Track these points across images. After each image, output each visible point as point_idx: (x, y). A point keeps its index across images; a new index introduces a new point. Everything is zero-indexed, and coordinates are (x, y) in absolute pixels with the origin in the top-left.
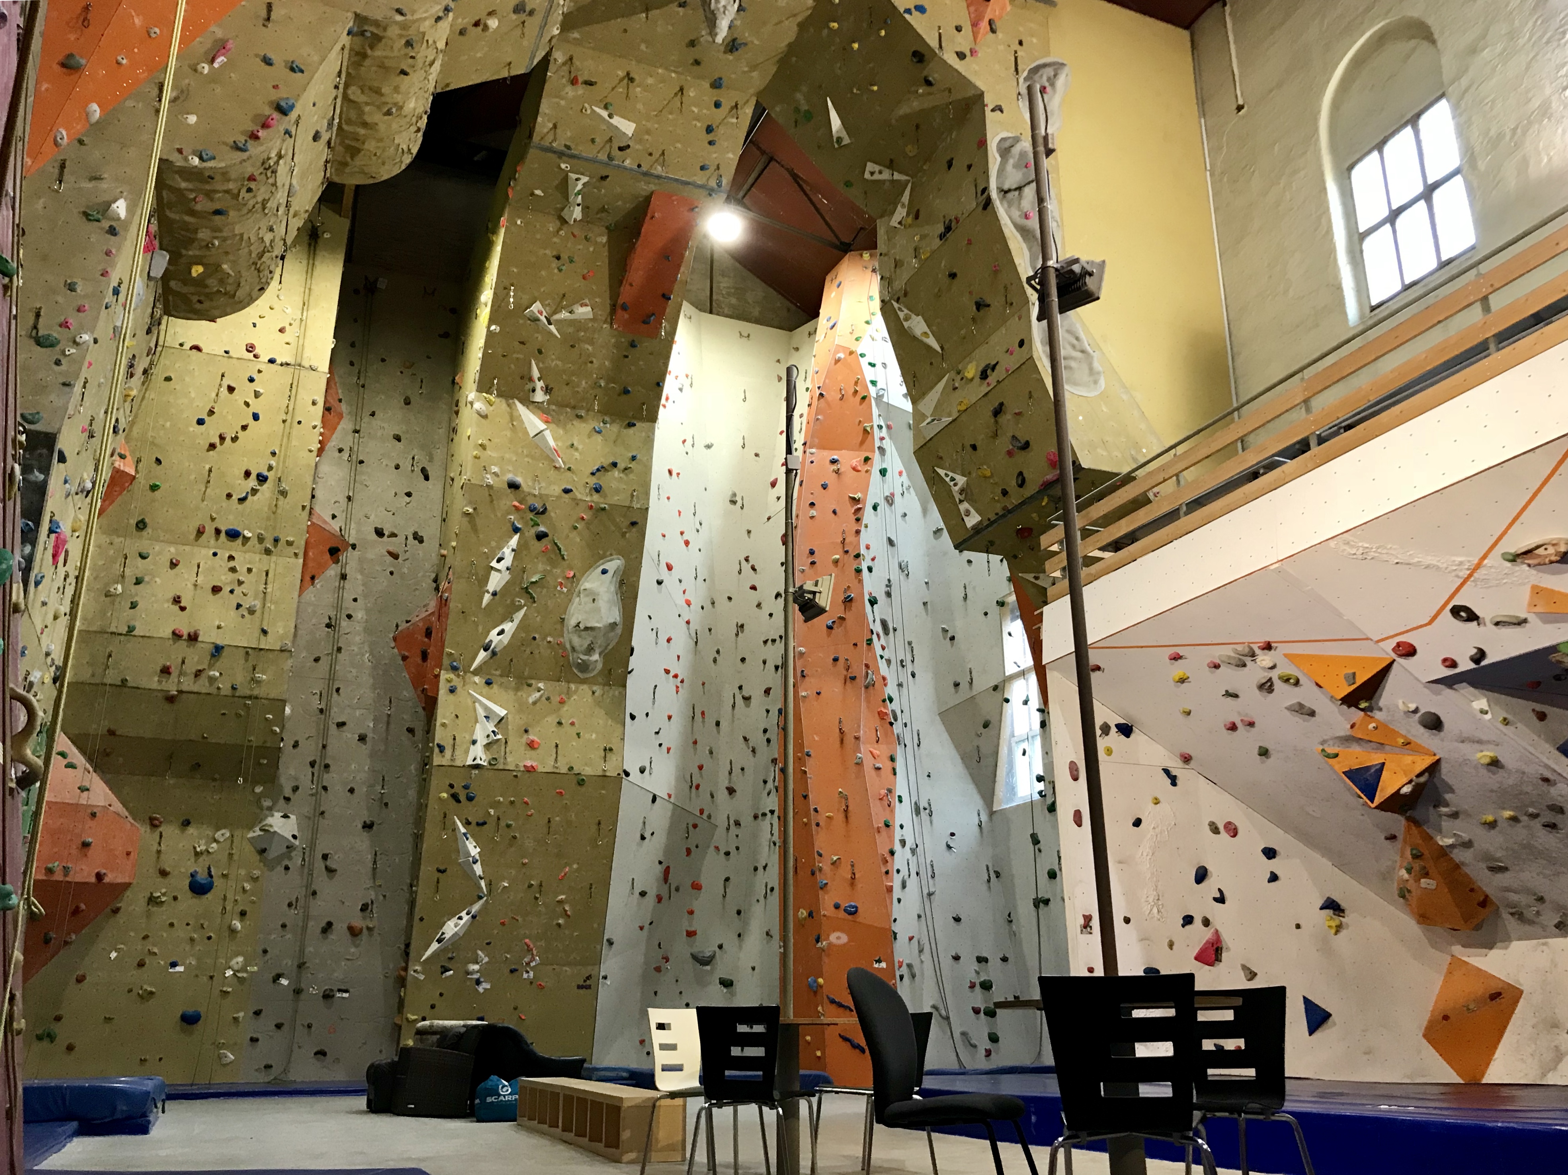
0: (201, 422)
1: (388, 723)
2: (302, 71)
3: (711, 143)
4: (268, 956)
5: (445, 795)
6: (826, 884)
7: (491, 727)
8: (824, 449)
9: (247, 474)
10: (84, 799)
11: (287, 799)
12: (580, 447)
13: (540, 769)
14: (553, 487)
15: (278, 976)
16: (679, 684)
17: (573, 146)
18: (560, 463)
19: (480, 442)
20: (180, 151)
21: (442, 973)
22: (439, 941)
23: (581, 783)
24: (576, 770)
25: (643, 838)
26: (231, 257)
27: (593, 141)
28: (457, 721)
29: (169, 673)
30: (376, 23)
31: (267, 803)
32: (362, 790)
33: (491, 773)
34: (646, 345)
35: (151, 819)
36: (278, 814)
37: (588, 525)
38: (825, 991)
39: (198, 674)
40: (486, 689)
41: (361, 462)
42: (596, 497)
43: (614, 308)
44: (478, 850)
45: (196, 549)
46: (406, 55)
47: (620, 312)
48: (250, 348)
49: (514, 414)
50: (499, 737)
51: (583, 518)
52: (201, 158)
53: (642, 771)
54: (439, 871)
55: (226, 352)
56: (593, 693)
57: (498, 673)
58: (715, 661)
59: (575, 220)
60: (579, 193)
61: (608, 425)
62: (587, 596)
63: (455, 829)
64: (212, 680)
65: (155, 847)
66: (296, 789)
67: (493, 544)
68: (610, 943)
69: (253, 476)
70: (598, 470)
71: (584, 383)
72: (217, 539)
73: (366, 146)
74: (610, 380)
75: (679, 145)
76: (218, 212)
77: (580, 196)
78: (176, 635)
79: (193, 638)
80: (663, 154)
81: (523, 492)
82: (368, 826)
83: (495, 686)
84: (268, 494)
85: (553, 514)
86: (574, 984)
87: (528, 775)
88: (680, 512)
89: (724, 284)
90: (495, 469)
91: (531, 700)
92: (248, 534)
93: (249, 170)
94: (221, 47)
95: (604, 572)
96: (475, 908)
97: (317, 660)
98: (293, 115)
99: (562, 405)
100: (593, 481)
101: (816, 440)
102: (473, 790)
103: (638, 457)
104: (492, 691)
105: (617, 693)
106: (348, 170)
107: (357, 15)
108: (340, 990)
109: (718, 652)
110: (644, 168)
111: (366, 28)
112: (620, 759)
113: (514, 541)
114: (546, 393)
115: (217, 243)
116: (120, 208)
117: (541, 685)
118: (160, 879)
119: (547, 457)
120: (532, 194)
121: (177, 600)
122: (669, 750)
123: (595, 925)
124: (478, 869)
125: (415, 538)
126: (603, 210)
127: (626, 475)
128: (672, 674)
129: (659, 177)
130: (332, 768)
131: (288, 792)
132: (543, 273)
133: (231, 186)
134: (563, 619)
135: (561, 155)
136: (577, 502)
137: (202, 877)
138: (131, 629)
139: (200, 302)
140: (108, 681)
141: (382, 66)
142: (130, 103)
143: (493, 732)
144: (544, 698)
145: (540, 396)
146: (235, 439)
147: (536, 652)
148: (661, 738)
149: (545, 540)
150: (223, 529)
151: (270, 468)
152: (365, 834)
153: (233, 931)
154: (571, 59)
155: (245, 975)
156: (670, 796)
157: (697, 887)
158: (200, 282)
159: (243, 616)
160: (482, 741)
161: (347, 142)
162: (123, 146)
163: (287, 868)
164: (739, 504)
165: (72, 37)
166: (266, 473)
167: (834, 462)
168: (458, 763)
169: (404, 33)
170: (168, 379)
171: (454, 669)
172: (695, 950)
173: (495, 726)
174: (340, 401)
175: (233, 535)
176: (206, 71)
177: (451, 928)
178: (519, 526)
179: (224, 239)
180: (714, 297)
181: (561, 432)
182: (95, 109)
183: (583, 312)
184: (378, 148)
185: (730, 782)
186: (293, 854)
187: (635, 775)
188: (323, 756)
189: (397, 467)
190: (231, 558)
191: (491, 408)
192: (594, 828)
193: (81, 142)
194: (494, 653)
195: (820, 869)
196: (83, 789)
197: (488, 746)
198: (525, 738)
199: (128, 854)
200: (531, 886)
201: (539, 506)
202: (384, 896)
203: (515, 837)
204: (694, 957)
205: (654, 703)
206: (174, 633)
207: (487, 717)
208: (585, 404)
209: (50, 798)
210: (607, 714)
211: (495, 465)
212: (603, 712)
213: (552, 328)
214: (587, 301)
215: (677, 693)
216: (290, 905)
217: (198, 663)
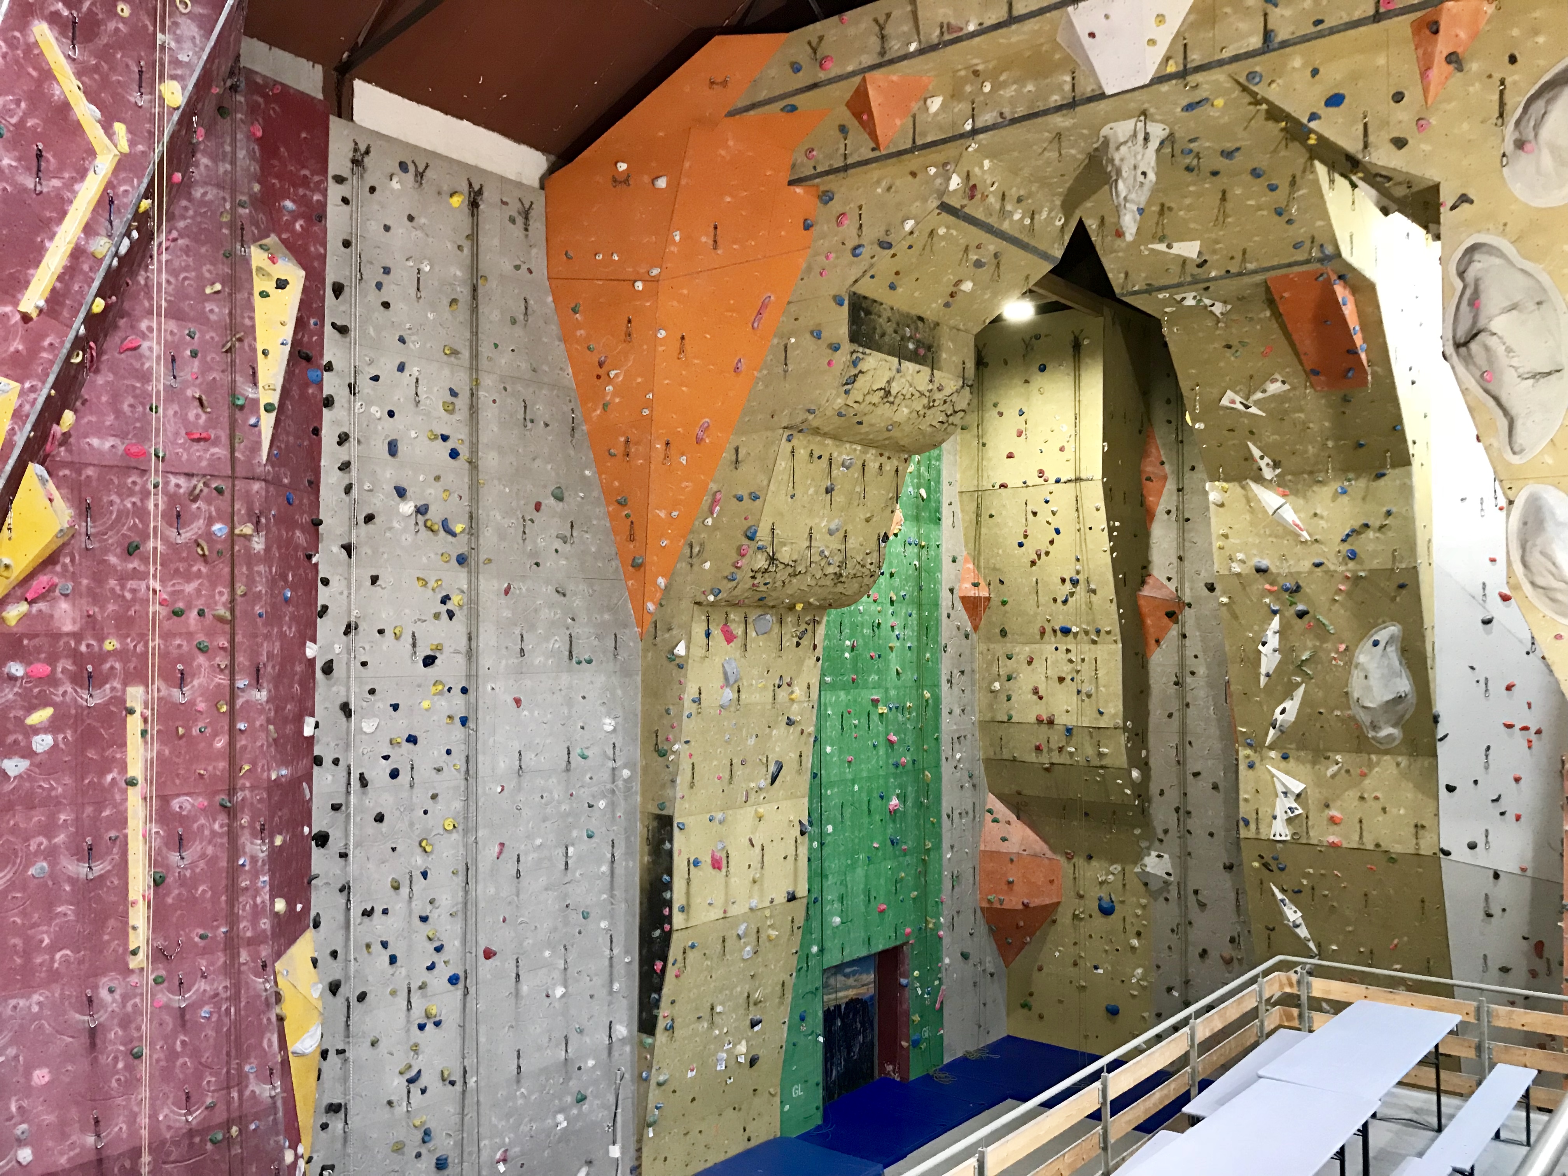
0: (1021, 545)
2: (759, 497)
3: (1289, 222)
4: (1161, 971)
5: (1256, 864)
7: (1290, 802)
9: (1063, 580)
10: (1004, 847)
11: (1161, 841)
12: (1325, 514)
13: (1345, 845)
14: (1302, 563)
15: (1169, 990)
16: (1533, 737)
17: (1154, 282)
18: (1305, 535)
19: (1221, 532)
20: (704, 593)
23: (1392, 860)
24: (1384, 847)
27: (1168, 271)
28: (1258, 795)
29: (1041, 750)
31: (1144, 844)
32: (1218, 834)
33: (1295, 846)
34: (1361, 395)
35: (1067, 853)
36: (1153, 854)
37: (1349, 595)
39: (1061, 749)
40: (1283, 764)
41: (1188, 520)
42: (1351, 565)
43: (1308, 374)
45: (1043, 646)
46: (848, 417)
47: (1315, 377)
48: (1041, 474)
49: (1250, 495)
50: (1299, 811)
51: (1341, 590)
52: (715, 595)
53: (1472, 846)
54: (1268, 929)
55: (1025, 483)
56: (1398, 764)
57: (1293, 746)
59: (1222, 313)
60: (1200, 302)
61: (1353, 482)
62: (1361, 671)
63: (1273, 895)
64: (1071, 754)
65: (1071, 876)
66: (1166, 832)
67: (1256, 628)
69: (1068, 581)
70: (1349, 535)
71: (1310, 447)
72: (1055, 636)
74: (1337, 439)
75: (1257, 238)
77: (1206, 301)
78: (1040, 721)
79: (1051, 722)
80: (1245, 252)
81: (1272, 573)
82: (1228, 867)
83: (1291, 760)
84: (1082, 595)
85: (1308, 590)
87: (1331, 851)
90: (1240, 556)
91: (1330, 772)
92: (1076, 629)
93: (748, 586)
94: (715, 499)
95: (1376, 644)
97: (1170, 716)
98: (762, 534)
99: (1296, 474)
100: (1345, 547)
102: (1283, 861)
103: (1396, 510)
104: (1289, 765)
105: (1426, 764)
107: (781, 428)
110: (1236, 270)
112: (1435, 838)
113: (1276, 623)
114: (1274, 468)
115: (787, 601)
116: (682, 647)
117: (1339, 758)
118: (1078, 900)
119: (1290, 533)
120: (1165, 311)
121: (1036, 691)
122: (1518, 818)
126: (1241, 298)
127: (1383, 533)
128: (1518, 727)
129: (1257, 270)
130: (1193, 814)
131: (1161, 835)
132: (1222, 364)
133: (746, 595)
134: (1346, 694)
136: (1331, 574)
137: (1106, 901)
138: (1010, 718)
140: (1005, 757)
141: (842, 428)
142: (679, 566)
143: (1290, 808)
144: (1343, 771)
145: (1269, 473)
147: (1326, 726)
148: (1503, 805)
149: (1306, 617)
150: (1057, 628)
151: (1078, 573)
152: (1227, 875)
153: (1133, 948)
154: (1103, 219)
155: (1145, 984)
156: (1523, 869)
159: (1083, 701)
160: (1281, 817)
162: (680, 599)
163: (1167, 899)
165: (631, 548)
166: (1076, 577)
168: (1263, 837)
169: (826, 417)
170: (992, 516)
171: (1250, 746)
173: (1296, 800)
174: (1162, 463)
176: (710, 523)
178: (1276, 608)
179: (790, 597)
181: (1301, 501)
182: (661, 581)
183: (1275, 388)
186: (1170, 888)
187: (1460, 853)
188: (1185, 804)
190: (1068, 651)
191: (1227, 495)
192: (1417, 905)
194: (1283, 731)
196: (1004, 839)
197: (1289, 822)
198: (1326, 813)
199: (1052, 881)
200: (1362, 952)
201: (1290, 584)
203: (1333, 906)
205: (1487, 767)
206: (1037, 719)
207: (1285, 794)
208: (1320, 467)
209: (982, 848)
210: (1418, 787)
211: (1240, 552)
212: (1411, 785)
213: (1253, 410)
214: (1277, 376)
215: (1530, 747)
216: (1173, 931)
217: (1058, 742)
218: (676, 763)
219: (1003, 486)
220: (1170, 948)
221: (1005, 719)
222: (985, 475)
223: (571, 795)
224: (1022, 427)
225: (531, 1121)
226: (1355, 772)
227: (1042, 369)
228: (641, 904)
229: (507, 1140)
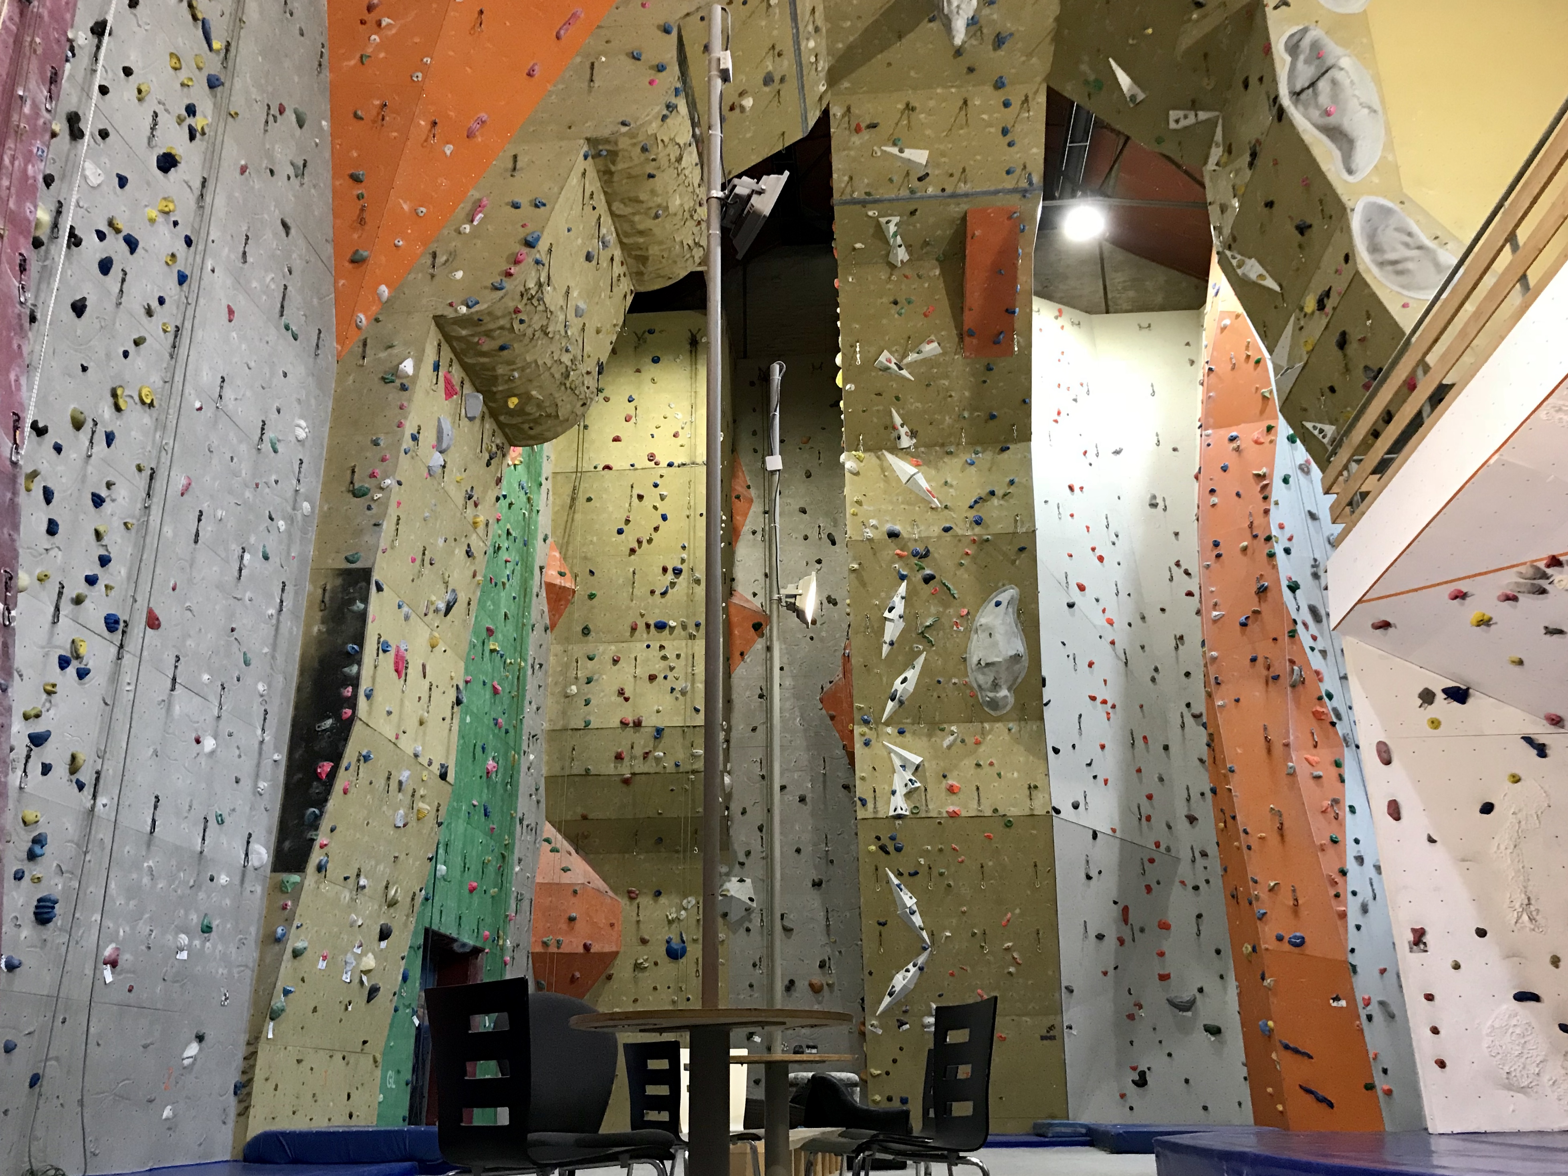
0: (620, 532)
1: (824, 782)
2: (544, 205)
3: (1010, 144)
5: (873, 848)
6: (1265, 914)
7: (908, 775)
8: (1221, 427)
9: (665, 570)
10: (566, 878)
11: (742, 864)
12: (954, 483)
13: (964, 814)
14: (932, 528)
15: (752, 1034)
16: (1110, 711)
17: (873, 192)
18: (936, 502)
19: (855, 499)
20: (451, 305)
21: (899, 1027)
22: (890, 995)
23: (1009, 824)
24: (1001, 812)
25: (1089, 877)
26: (535, 383)
27: (891, 180)
28: (876, 774)
29: (622, 759)
30: (607, 141)
31: (724, 869)
32: (807, 850)
33: (914, 821)
34: (1002, 365)
35: (629, 892)
36: (734, 880)
37: (974, 558)
38: (1277, 1037)
39: (646, 755)
40: (900, 739)
42: (978, 530)
43: (961, 337)
44: (914, 900)
45: (632, 644)
46: (647, 159)
47: (967, 340)
48: (651, 457)
49: (885, 464)
50: (918, 785)
51: (967, 554)
52: (468, 307)
53: (1076, 806)
54: (880, 924)
55: (632, 465)
56: (1009, 730)
57: (908, 721)
58: (1153, 680)
59: (902, 261)
60: (895, 235)
61: (980, 455)
62: (984, 631)
63: (888, 881)
64: (658, 760)
65: (635, 918)
66: (748, 854)
67: (883, 594)
68: (1070, 990)
69: (670, 571)
70: (976, 502)
71: (947, 418)
72: (648, 633)
73: (651, 252)
74: (973, 409)
75: (978, 157)
76: (502, 348)
77: (899, 238)
78: (624, 724)
79: (638, 724)
80: (964, 170)
81: (904, 539)
82: (817, 884)
83: (908, 735)
84: (685, 584)
85: (936, 555)
86: (1038, 1036)
87: (951, 821)
88: (1088, 528)
89: (1117, 279)
90: (873, 522)
91: (946, 743)
92: (672, 623)
93: (512, 305)
94: (478, 206)
95: (998, 604)
96: (921, 960)
97: (754, 729)
98: (543, 246)
99: (930, 446)
100: (972, 514)
101: (1211, 421)
102: (900, 842)
103: (1016, 480)
104: (906, 740)
105: (1035, 727)
106: (646, 278)
107: (588, 140)
108: (808, 1047)
109: (1156, 670)
110: (949, 191)
111: (600, 147)
112: (1047, 796)
113: (903, 589)
114: (911, 438)
115: (516, 374)
116: (408, 366)
117: (954, 728)
118: (641, 948)
119: (922, 499)
120: (854, 249)
121: (621, 693)
122: (1106, 782)
123: (1050, 973)
124: (917, 920)
125: (829, 602)
126: (926, 244)
127: (1006, 501)
128: (1099, 700)
129: (966, 195)
131: (741, 858)
132: (884, 321)
133: (502, 322)
134: (965, 659)
135: (863, 203)
136: (959, 539)
137: (676, 944)
138: (587, 723)
139: (531, 428)
140: (575, 772)
141: (630, 177)
142: (411, 277)
143: (910, 780)
144: (958, 742)
145: (906, 442)
146: (650, 541)
147: (943, 695)
148: (1095, 769)
149: (933, 583)
150: (652, 622)
151: (683, 561)
152: (815, 892)
154: (849, 109)
156: (1114, 830)
157: (1165, 926)
158: (519, 411)
159: (677, 699)
160: (901, 791)
161: (633, 253)
162: (409, 313)
163: (748, 930)
164: (1161, 505)
165: (356, 236)
166: (679, 566)
167: (1232, 439)
168: (881, 815)
169: (634, 141)
170: (589, 500)
171: (866, 722)
172: (1172, 995)
173: (913, 774)
174: (749, 487)
175: (661, 626)
176: (468, 231)
177: (900, 981)
178: (905, 573)
179: (523, 369)
180: (1110, 296)
181: (933, 472)
182: (384, 290)
183: (931, 349)
184: (662, 250)
185: (1189, 810)
186: (753, 915)
187: (1067, 812)
189: (806, 538)
190: (662, 647)
191: (863, 464)
192: (1031, 870)
193: (377, 320)
194: (901, 703)
195: (1257, 898)
196: (565, 870)
197: (908, 795)
198: (945, 784)
199: (612, 925)
200: (974, 934)
201: (921, 549)
202: (840, 952)
203: (949, 886)
204: (1171, 1002)
205: (1081, 734)
206: (621, 722)
207: (903, 767)
208: (952, 439)
209: (539, 879)
210: (1028, 750)
211: (873, 518)
212: (1022, 749)
213: (904, 372)
214: (933, 337)
215: (1109, 719)
216: (754, 965)
217: (644, 747)
218: (384, 504)
219: (608, 467)
220: (751, 986)
221: (581, 725)
222: (586, 457)
223: (257, 485)
224: (632, 413)
225: (151, 919)
226: (970, 741)
227: (656, 360)
228: (299, 689)
229: (121, 933)
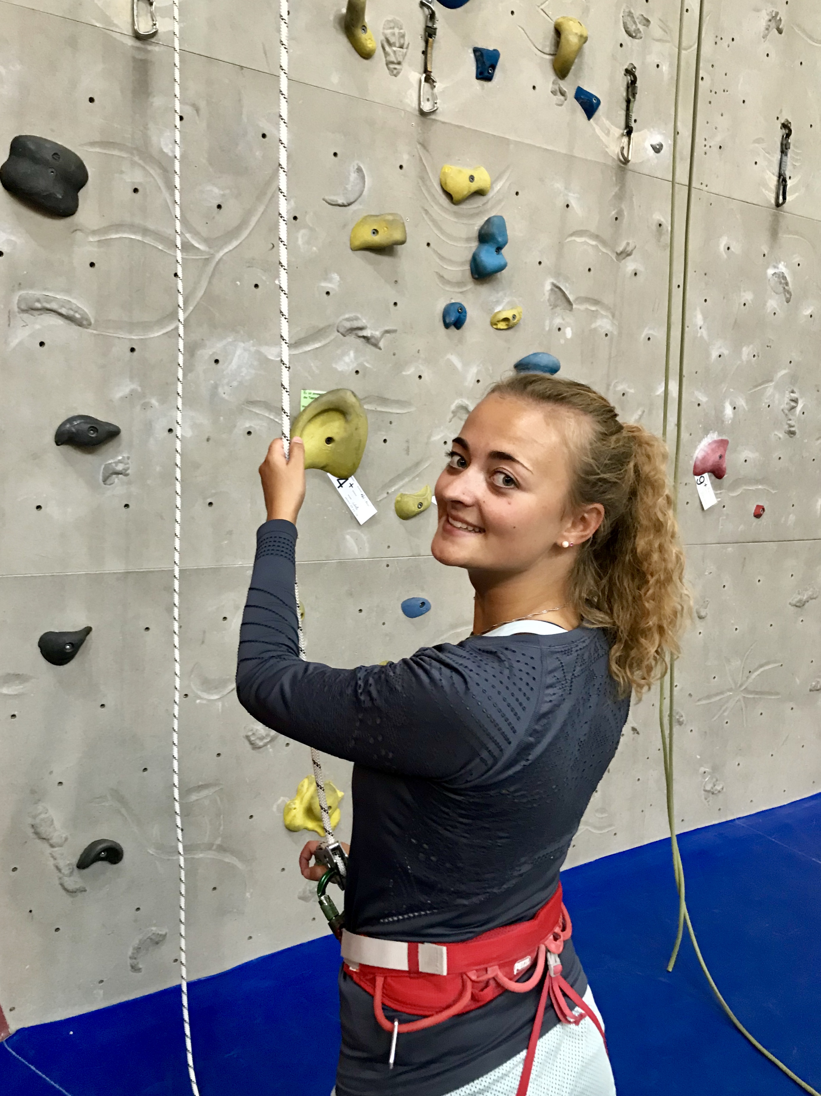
229: (729, 411)
